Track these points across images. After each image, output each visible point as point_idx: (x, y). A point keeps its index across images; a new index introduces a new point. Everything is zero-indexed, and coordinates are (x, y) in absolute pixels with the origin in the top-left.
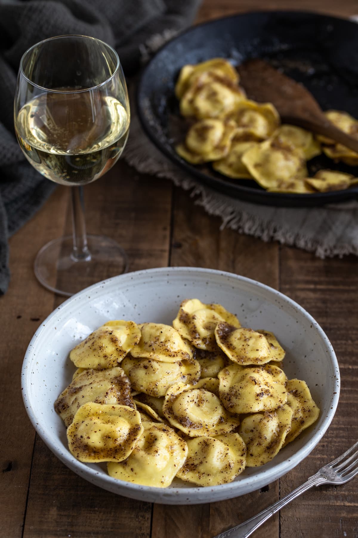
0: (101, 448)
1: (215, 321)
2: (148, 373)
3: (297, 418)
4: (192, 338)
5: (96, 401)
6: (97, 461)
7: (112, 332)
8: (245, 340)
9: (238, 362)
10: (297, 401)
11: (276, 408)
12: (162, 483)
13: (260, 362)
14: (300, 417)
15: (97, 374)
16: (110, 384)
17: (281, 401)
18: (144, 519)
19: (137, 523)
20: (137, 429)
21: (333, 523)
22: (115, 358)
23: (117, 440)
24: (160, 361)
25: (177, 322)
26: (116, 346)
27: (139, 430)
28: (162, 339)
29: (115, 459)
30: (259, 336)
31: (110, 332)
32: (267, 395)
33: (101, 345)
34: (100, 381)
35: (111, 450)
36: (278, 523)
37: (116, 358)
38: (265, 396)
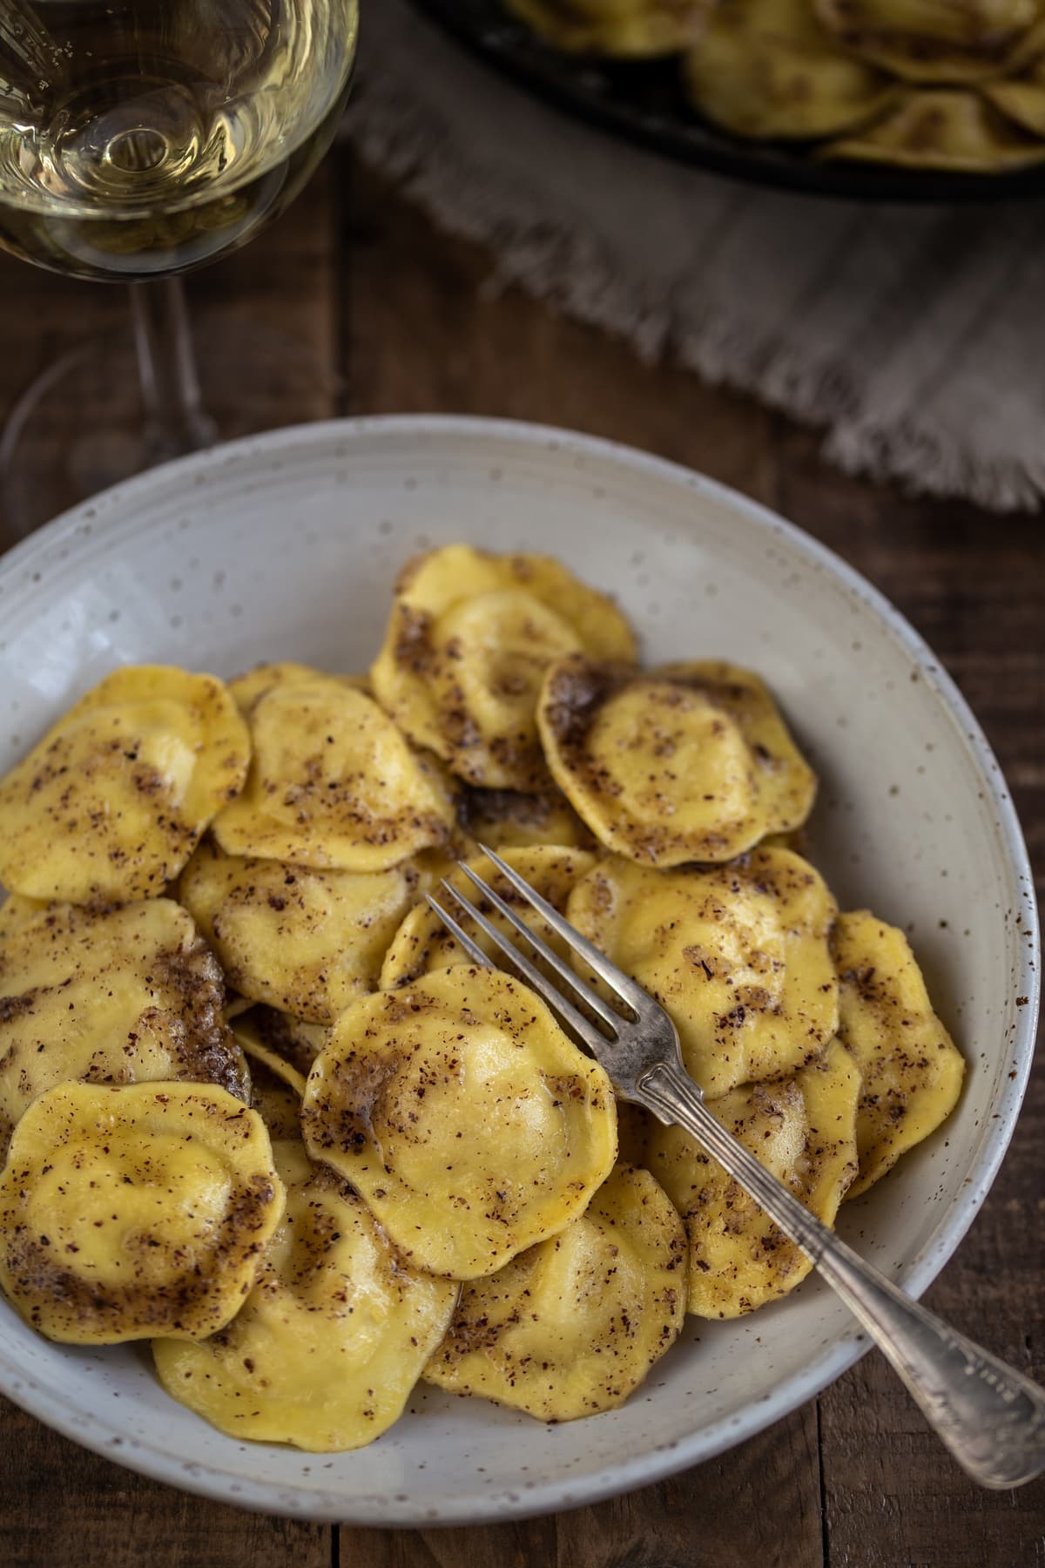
0: (123, 1288)
1: (535, 650)
2: (289, 931)
3: (876, 1097)
4: (451, 745)
5: (92, 1076)
6: (113, 1338)
7: (136, 747)
8: (659, 752)
9: (637, 855)
10: (872, 1022)
11: (800, 1061)
12: (369, 1416)
13: (723, 847)
14: (889, 1094)
15: (89, 932)
16: (141, 987)
17: (816, 1033)
18: (306, 1535)
19: (282, 1552)
20: (257, 1196)
21: (1025, 1515)
22: (154, 862)
23: (185, 1252)
24: (329, 871)
25: (386, 675)
26: (156, 806)
27: (267, 1201)
28: (334, 771)
29: (183, 1329)
30: (711, 729)
31: (131, 750)
32: (759, 1012)
33: (98, 810)
34: (102, 971)
35: (162, 1295)
36: (817, 1524)
37: (160, 860)
38: (751, 1023)
